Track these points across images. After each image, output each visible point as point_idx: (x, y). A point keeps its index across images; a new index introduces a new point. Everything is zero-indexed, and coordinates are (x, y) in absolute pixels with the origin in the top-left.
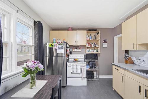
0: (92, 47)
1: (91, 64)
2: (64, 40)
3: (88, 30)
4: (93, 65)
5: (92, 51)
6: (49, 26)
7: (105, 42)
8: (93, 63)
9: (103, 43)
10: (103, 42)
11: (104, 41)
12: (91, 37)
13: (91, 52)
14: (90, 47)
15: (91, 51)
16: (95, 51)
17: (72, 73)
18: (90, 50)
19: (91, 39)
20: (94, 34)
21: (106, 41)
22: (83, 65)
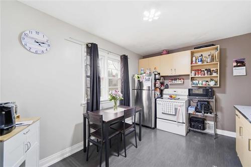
1: (199, 106)
2: (155, 68)
3: (195, 49)
4: (203, 107)
6: (138, 55)
8: (202, 104)
9: (235, 66)
10: (235, 64)
11: (237, 62)
13: (201, 86)
16: (212, 83)
17: (163, 113)
18: (200, 82)
22: (180, 104)
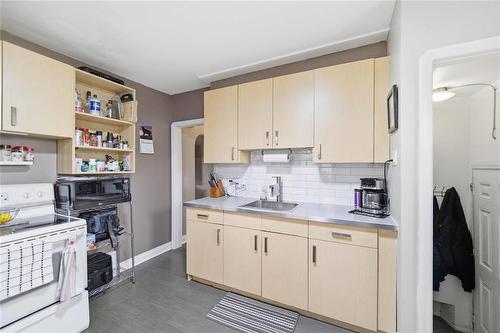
0: (99, 147)
1: (98, 224)
3: (82, 68)
4: (110, 224)
5: (101, 165)
7: (147, 134)
8: (107, 218)
9: (142, 137)
11: (144, 130)
12: (96, 106)
13: (93, 172)
14: (87, 146)
15: (97, 167)
16: (114, 166)
18: (92, 162)
19: (95, 114)
20: (110, 96)
21: (149, 133)
